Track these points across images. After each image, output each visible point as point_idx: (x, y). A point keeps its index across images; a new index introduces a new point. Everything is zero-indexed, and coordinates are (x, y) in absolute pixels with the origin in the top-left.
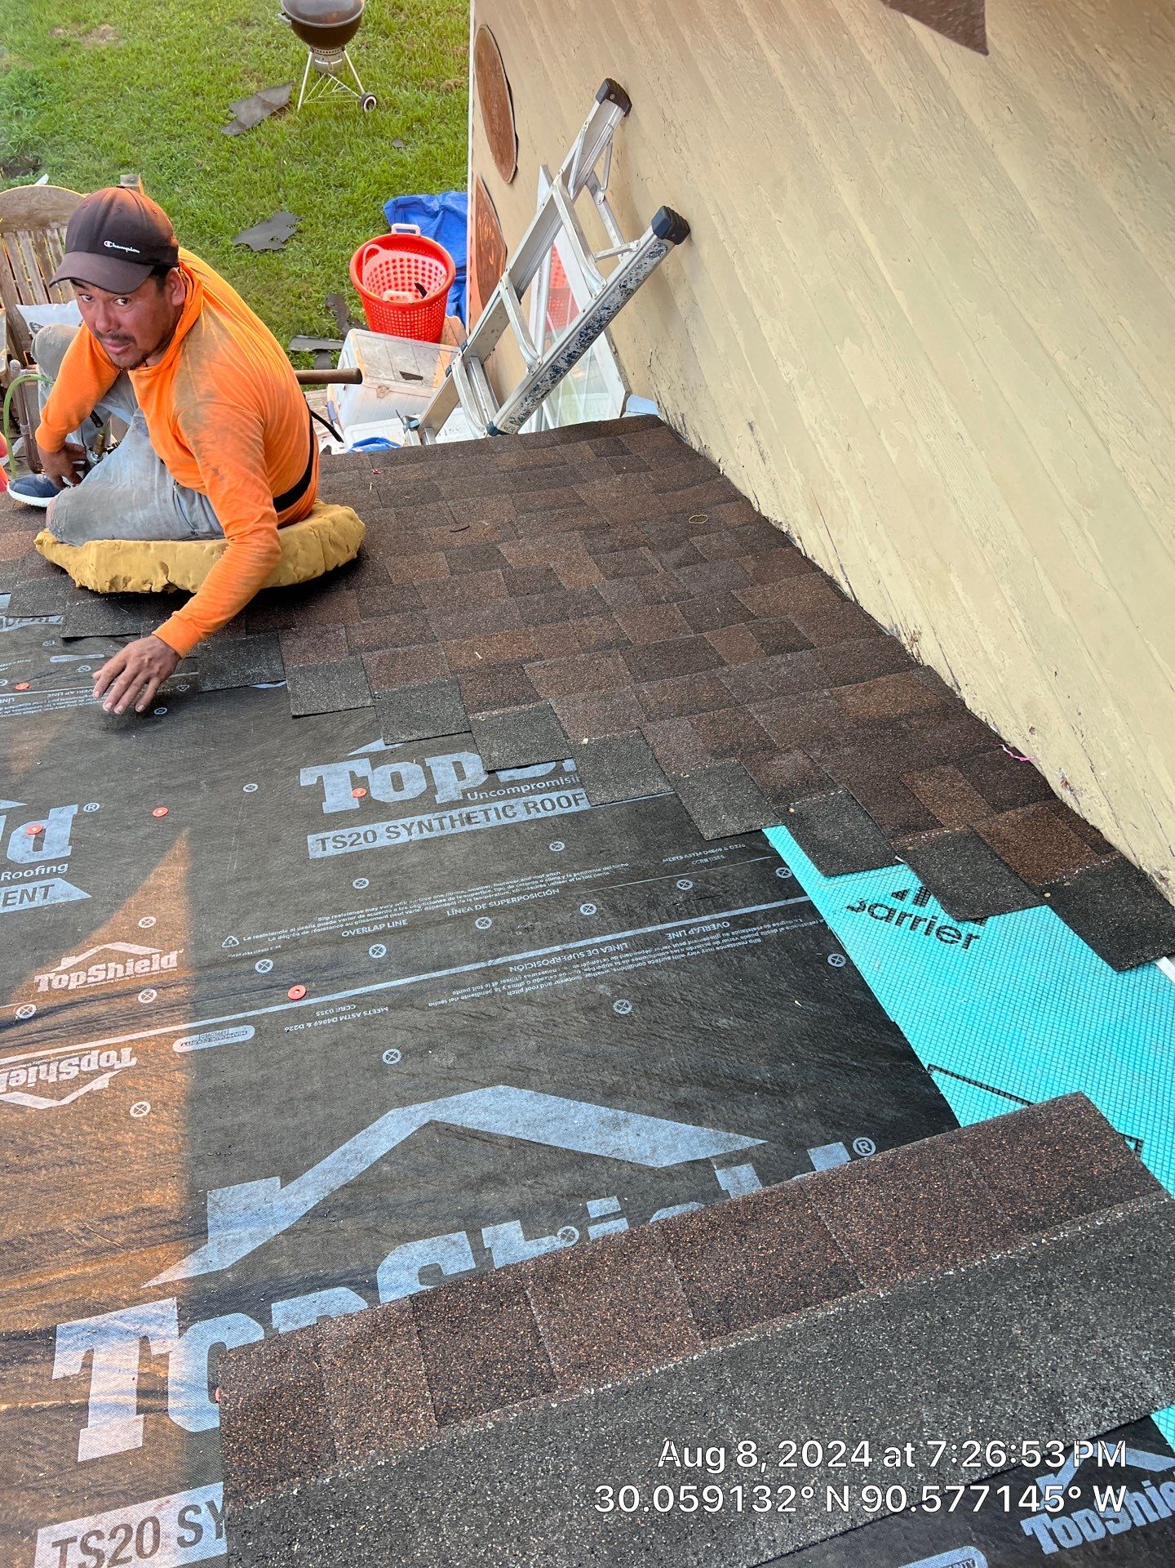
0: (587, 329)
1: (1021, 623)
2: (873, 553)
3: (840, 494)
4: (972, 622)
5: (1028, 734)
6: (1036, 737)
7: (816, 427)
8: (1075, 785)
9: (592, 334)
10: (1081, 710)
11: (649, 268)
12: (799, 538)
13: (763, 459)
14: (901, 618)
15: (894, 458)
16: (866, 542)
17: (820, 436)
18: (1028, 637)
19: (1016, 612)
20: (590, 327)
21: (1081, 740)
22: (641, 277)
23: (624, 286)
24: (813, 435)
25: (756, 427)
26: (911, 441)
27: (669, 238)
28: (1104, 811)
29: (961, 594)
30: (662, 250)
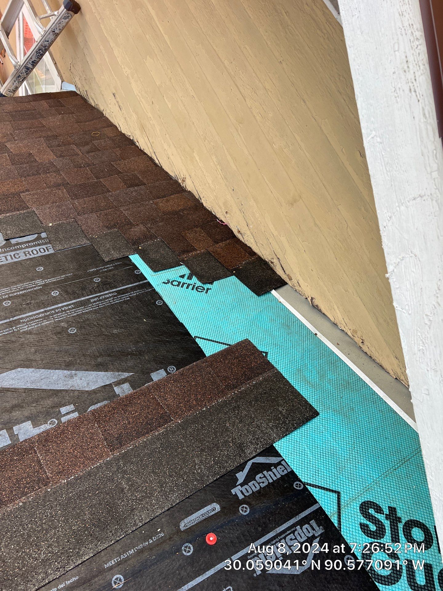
0: (39, 50)
1: (220, 171)
2: (166, 147)
3: (151, 122)
4: (203, 172)
5: (225, 214)
6: (228, 215)
7: (139, 94)
8: (242, 232)
9: (42, 53)
10: (242, 203)
11: (64, 24)
12: (137, 141)
13: (120, 109)
14: (178, 173)
15: (170, 106)
16: (163, 143)
17: (141, 99)
18: (223, 177)
19: (218, 166)
20: (40, 49)
21: (243, 214)
22: (61, 28)
23: (54, 31)
24: (138, 98)
25: (116, 96)
26: (176, 99)
27: (72, 11)
28: (252, 240)
29: (198, 161)
30: (69, 16)
